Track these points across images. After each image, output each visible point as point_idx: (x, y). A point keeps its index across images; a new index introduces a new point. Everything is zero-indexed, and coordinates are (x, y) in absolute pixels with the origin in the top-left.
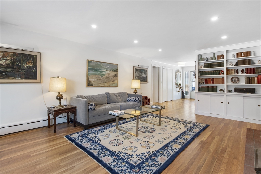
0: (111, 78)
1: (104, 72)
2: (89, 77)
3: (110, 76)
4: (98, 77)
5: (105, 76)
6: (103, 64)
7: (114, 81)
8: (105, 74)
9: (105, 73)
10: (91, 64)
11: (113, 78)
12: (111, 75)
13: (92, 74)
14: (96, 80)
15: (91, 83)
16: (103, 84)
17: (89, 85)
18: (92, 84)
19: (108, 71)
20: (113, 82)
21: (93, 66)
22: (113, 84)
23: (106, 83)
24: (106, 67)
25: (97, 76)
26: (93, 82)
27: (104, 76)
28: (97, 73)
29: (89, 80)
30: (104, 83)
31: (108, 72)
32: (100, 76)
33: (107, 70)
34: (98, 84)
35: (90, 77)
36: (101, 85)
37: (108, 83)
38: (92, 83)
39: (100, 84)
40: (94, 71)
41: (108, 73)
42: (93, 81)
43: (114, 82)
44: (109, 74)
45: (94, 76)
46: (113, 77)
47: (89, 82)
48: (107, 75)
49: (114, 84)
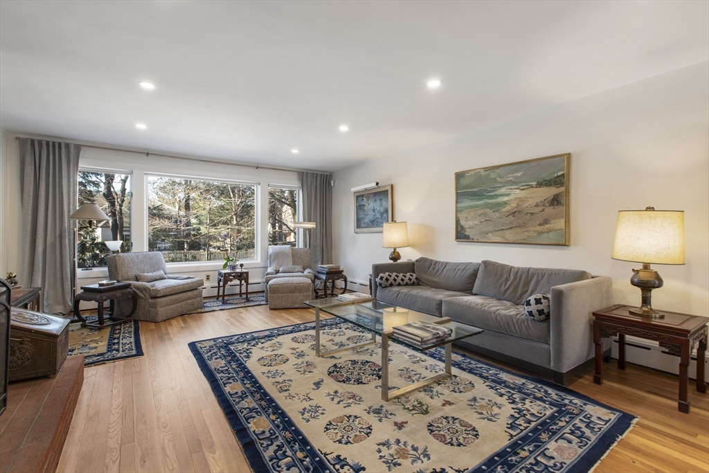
0: (532, 214)
1: (502, 195)
2: (459, 216)
3: (526, 205)
4: (485, 215)
5: (507, 208)
6: (498, 171)
7: (546, 222)
8: (507, 201)
9: (506, 199)
10: (464, 182)
11: (543, 210)
12: (531, 202)
13: (466, 208)
14: (477, 222)
15: (465, 231)
16: (500, 233)
17: (461, 235)
18: (467, 234)
19: (518, 191)
20: (540, 228)
21: (468, 186)
22: (543, 233)
23: (510, 230)
24: (511, 178)
25: (480, 212)
26: (470, 228)
27: (505, 209)
28: (480, 203)
29: (460, 224)
30: (502, 230)
31: (516, 193)
32: (488, 210)
33: (513, 187)
34: (483, 233)
35: (462, 216)
36: (492, 237)
37: (519, 230)
38: (467, 230)
39: (490, 235)
40: (471, 199)
41: (518, 196)
42: (468, 227)
43: (547, 226)
44: (521, 200)
45: (472, 213)
46: (540, 209)
47: (459, 229)
48: (514, 205)
49: (545, 235)
